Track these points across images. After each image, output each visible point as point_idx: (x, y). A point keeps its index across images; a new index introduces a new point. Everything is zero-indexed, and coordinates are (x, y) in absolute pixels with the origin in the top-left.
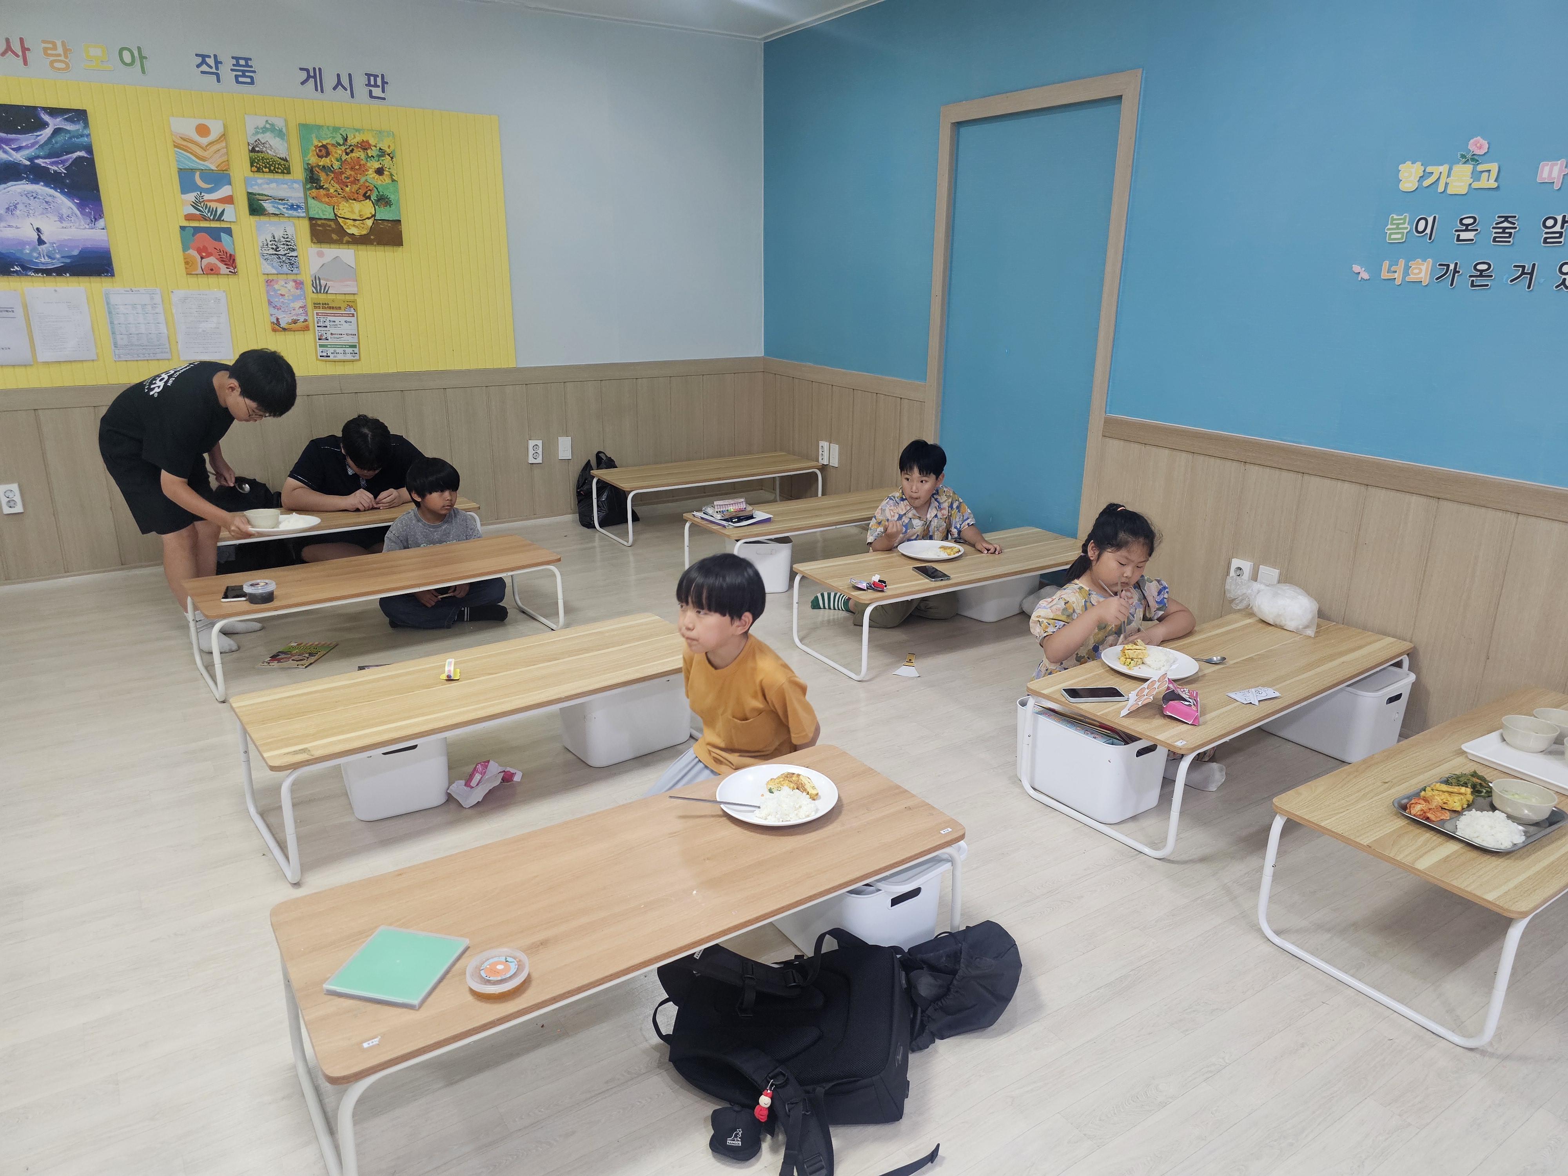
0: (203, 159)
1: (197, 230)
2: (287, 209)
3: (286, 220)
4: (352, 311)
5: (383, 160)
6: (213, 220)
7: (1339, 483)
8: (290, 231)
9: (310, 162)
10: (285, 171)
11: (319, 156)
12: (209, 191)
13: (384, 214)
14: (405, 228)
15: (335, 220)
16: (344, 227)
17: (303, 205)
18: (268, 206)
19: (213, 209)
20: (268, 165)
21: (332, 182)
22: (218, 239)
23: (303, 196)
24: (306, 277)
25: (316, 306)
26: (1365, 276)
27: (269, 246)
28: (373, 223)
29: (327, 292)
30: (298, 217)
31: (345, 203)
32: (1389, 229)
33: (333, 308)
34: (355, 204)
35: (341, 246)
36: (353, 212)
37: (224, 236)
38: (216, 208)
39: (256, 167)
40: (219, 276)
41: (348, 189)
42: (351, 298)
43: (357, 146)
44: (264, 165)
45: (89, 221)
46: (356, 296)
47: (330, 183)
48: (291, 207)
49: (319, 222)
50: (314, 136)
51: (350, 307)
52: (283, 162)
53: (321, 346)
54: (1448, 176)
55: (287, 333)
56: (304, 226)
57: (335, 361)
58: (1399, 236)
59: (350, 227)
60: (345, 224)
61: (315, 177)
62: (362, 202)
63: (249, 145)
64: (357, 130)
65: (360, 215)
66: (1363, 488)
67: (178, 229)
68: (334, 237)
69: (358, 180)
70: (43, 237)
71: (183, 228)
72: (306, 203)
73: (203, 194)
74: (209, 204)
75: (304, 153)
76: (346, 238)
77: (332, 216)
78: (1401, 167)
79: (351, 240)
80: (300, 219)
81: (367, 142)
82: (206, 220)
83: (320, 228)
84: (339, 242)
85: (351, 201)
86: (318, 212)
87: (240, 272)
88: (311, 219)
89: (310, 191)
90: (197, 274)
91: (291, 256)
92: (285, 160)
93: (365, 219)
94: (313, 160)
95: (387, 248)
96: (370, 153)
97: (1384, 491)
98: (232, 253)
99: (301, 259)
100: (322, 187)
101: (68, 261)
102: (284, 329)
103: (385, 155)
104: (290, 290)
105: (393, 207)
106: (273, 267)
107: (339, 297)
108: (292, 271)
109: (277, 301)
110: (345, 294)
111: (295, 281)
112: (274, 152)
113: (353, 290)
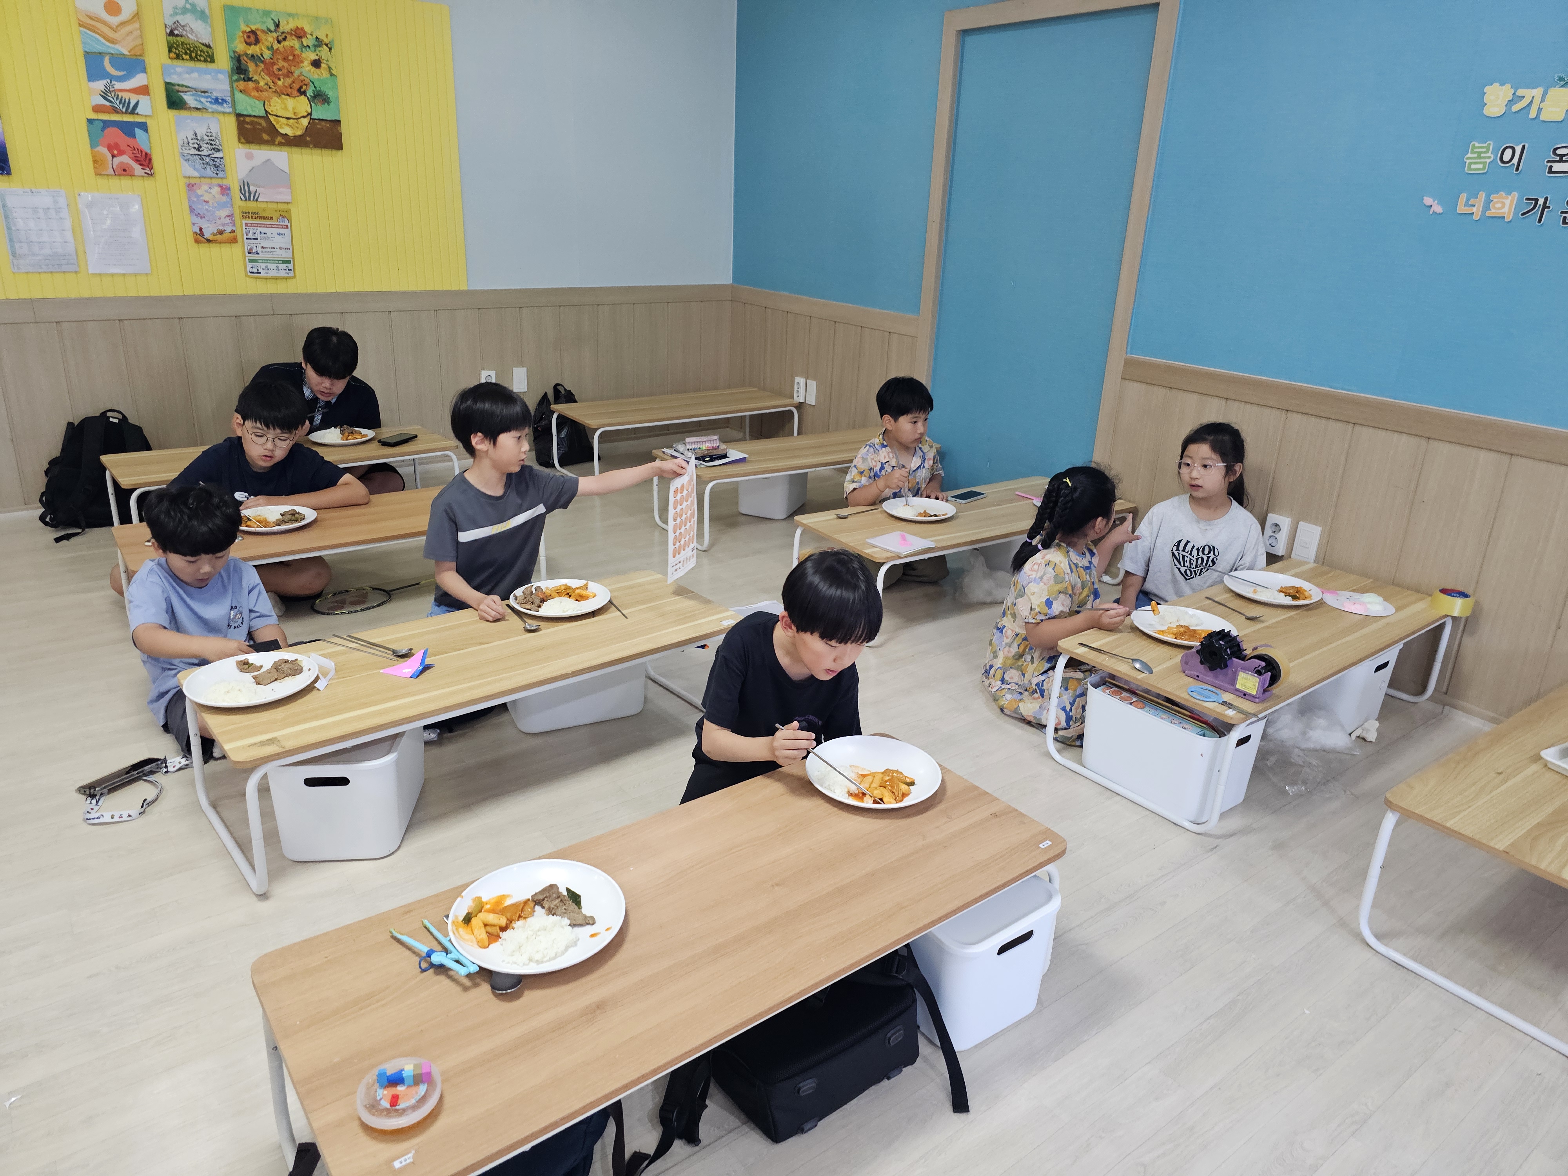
0: (113, 41)
1: (106, 124)
2: (211, 102)
3: (212, 115)
4: (286, 223)
5: (320, 51)
6: (126, 112)
7: (1396, 435)
8: (214, 129)
9: (237, 50)
10: (209, 60)
11: (247, 43)
12: (120, 79)
13: (321, 112)
14: (345, 130)
15: (266, 118)
16: (277, 126)
17: (229, 99)
18: (188, 98)
19: (125, 100)
20: (188, 52)
21: (262, 74)
22: (132, 135)
23: (229, 88)
24: (233, 181)
25: (245, 215)
26: (1438, 209)
27: (190, 145)
28: (309, 123)
29: (257, 200)
30: (224, 113)
31: (277, 99)
32: (1468, 158)
33: (264, 218)
34: (289, 100)
35: (273, 148)
36: (286, 109)
37: (138, 132)
38: (129, 100)
39: (175, 53)
40: (133, 178)
41: (280, 83)
42: (283, 207)
43: (291, 34)
44: (184, 51)
46: (290, 205)
47: (260, 75)
48: (216, 101)
49: (248, 119)
50: (241, 20)
51: (283, 217)
52: (205, 49)
53: (251, 261)
54: (1543, 100)
55: (211, 245)
56: (231, 124)
57: (266, 279)
58: (1481, 166)
59: (283, 126)
60: (277, 123)
61: (243, 67)
62: (297, 98)
63: (166, 27)
64: (291, 15)
65: (295, 113)
66: (1423, 442)
67: (85, 122)
68: (265, 137)
69: (292, 73)
71: (90, 121)
72: (233, 96)
73: (113, 82)
74: (120, 94)
75: (230, 39)
76: (279, 139)
77: (263, 113)
78: (1487, 89)
79: (283, 141)
80: (226, 115)
81: (302, 29)
82: (118, 113)
83: (249, 126)
84: (271, 143)
85: (283, 96)
86: (246, 109)
87: (157, 175)
88: (238, 115)
89: (237, 84)
90: (107, 175)
91: (215, 158)
92: (209, 46)
93: (299, 118)
94: (241, 47)
95: (325, 152)
96: (305, 42)
97: (1448, 445)
98: (148, 152)
99: (227, 161)
100: (250, 79)
102: (209, 241)
103: (322, 44)
104: (214, 196)
105: (332, 105)
106: (195, 169)
107: (270, 206)
108: (217, 174)
109: (200, 208)
110: (277, 203)
111: (220, 186)
112: (196, 36)
113: (287, 198)
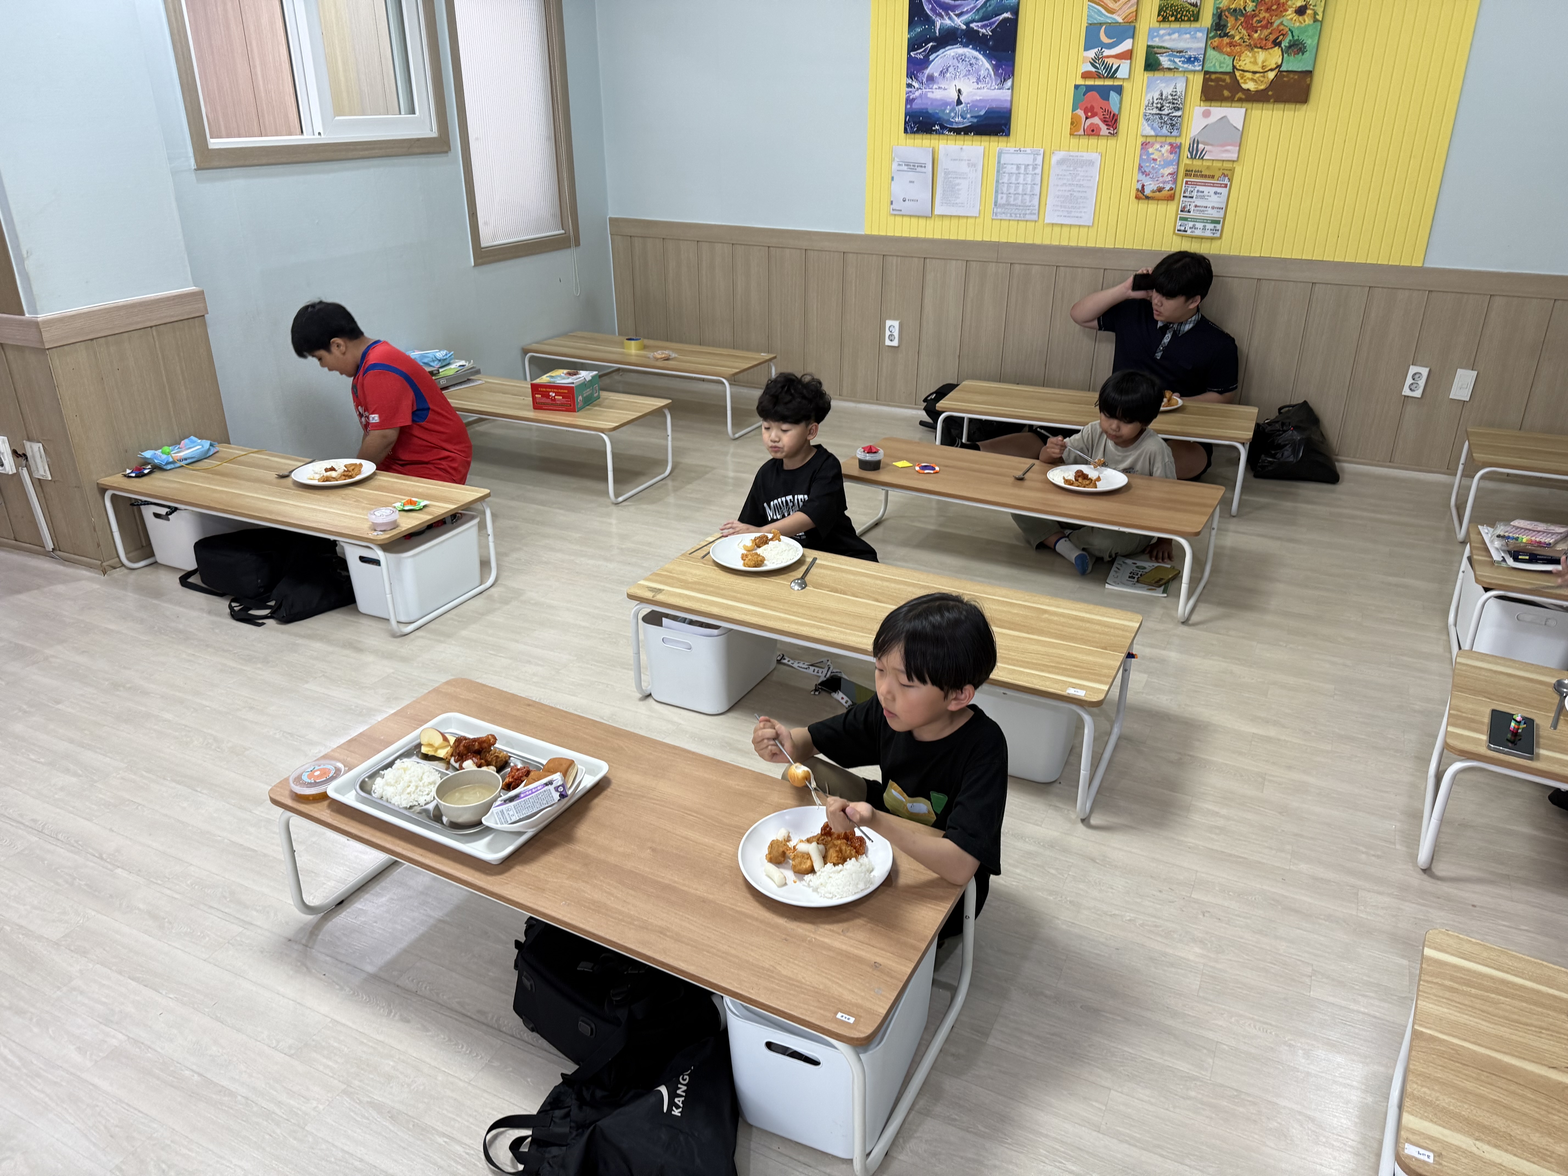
1: (1089, 88)
2: (1183, 62)
3: (1182, 75)
4: (1226, 181)
6: (1107, 77)
8: (1181, 87)
9: (1221, 6)
10: (1192, 19)
12: (1110, 46)
13: (1294, 64)
14: (1317, 81)
15: (1232, 74)
16: (1241, 81)
19: (1109, 65)
20: (1175, 13)
21: (1240, 27)
22: (1106, 98)
23: (1204, 46)
24: (1185, 139)
25: (1188, 173)
27: (1155, 105)
28: (1275, 76)
29: (1203, 158)
31: (1248, 53)
33: (1206, 176)
34: (1261, 53)
35: (1233, 105)
36: (1255, 63)
37: (1113, 95)
38: (1113, 64)
39: (1163, 16)
40: (1100, 137)
41: (1256, 35)
42: (1229, 165)
44: (1171, 13)
45: (999, 81)
47: (1237, 29)
49: (1213, 76)
51: (1226, 176)
52: (1192, 8)
53: (1181, 219)
55: (1150, 202)
56: (1197, 81)
57: (1192, 237)
59: (1248, 81)
60: (1242, 78)
61: (1222, 23)
62: (1270, 50)
65: (1263, 66)
67: (1074, 88)
68: (1226, 93)
69: (1272, 23)
70: (962, 98)
71: (1077, 87)
72: (1205, 54)
73: (1104, 50)
74: (1106, 60)
76: (1240, 95)
77: (1229, 69)
79: (1243, 97)
82: (1100, 77)
84: (1231, 100)
85: (1256, 50)
86: (1214, 65)
87: (1120, 133)
88: (1206, 73)
89: (1213, 40)
90: (1080, 135)
91: (1174, 116)
92: (1195, 5)
93: (1267, 71)
95: (1287, 106)
98: (1117, 112)
99: (1184, 120)
101: (975, 120)
102: (1147, 198)
104: (1163, 155)
105: (1307, 55)
106: (1152, 128)
107: (1215, 164)
108: (1172, 133)
109: (1148, 166)
110: (1223, 161)
111: (1171, 144)
113: (1234, 156)
